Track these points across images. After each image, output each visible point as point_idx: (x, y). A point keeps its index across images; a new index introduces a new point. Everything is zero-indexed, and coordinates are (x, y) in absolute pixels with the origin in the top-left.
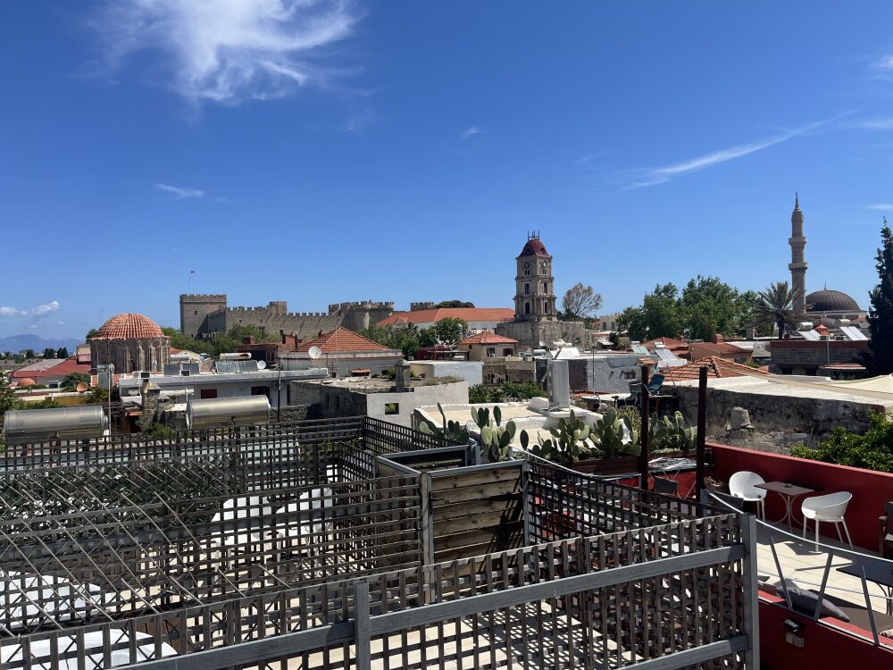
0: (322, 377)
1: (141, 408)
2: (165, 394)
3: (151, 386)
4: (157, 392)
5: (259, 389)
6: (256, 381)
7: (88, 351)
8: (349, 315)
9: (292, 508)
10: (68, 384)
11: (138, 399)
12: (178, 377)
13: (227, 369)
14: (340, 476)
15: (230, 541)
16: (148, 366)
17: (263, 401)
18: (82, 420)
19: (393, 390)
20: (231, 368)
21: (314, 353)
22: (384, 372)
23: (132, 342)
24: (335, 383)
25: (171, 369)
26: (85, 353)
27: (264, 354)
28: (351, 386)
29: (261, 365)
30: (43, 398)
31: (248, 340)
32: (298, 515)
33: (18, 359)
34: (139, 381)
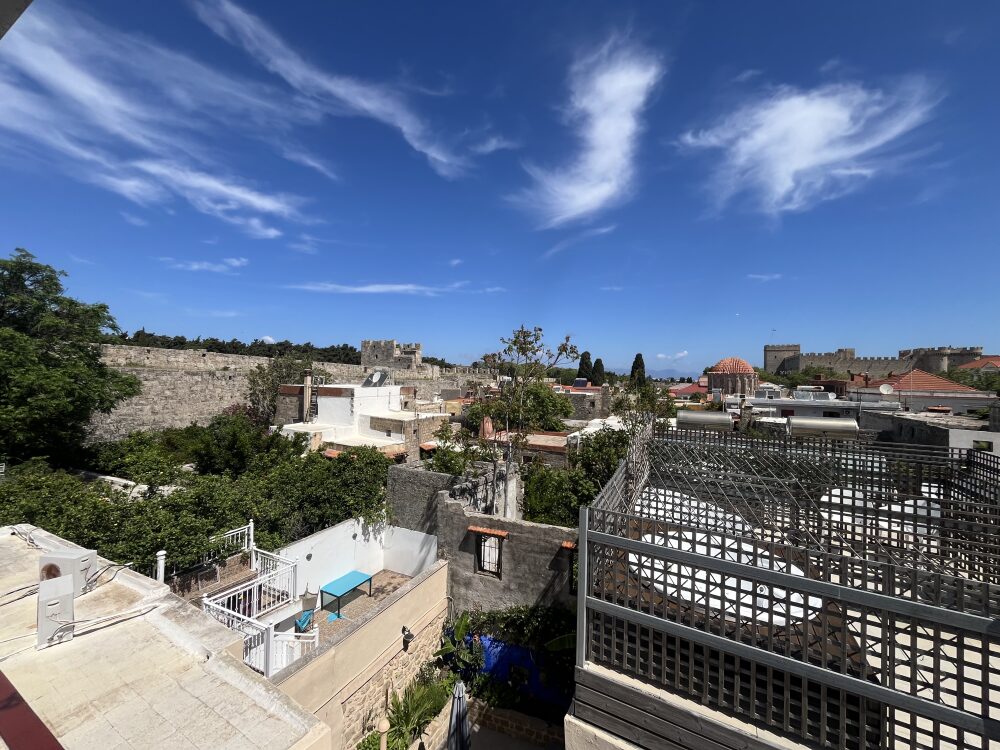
1: (740, 417)
2: (756, 410)
3: (747, 404)
4: (750, 408)
5: (831, 413)
6: (827, 408)
7: (706, 379)
10: (695, 397)
11: (738, 411)
12: (765, 400)
13: (803, 397)
16: (743, 391)
19: (983, 428)
20: (806, 396)
21: (884, 389)
22: (970, 412)
23: (734, 376)
24: (909, 415)
25: (760, 394)
26: (704, 381)
27: (837, 388)
28: (928, 420)
29: (832, 396)
30: (682, 405)
31: (819, 377)
33: (666, 382)
34: (739, 400)
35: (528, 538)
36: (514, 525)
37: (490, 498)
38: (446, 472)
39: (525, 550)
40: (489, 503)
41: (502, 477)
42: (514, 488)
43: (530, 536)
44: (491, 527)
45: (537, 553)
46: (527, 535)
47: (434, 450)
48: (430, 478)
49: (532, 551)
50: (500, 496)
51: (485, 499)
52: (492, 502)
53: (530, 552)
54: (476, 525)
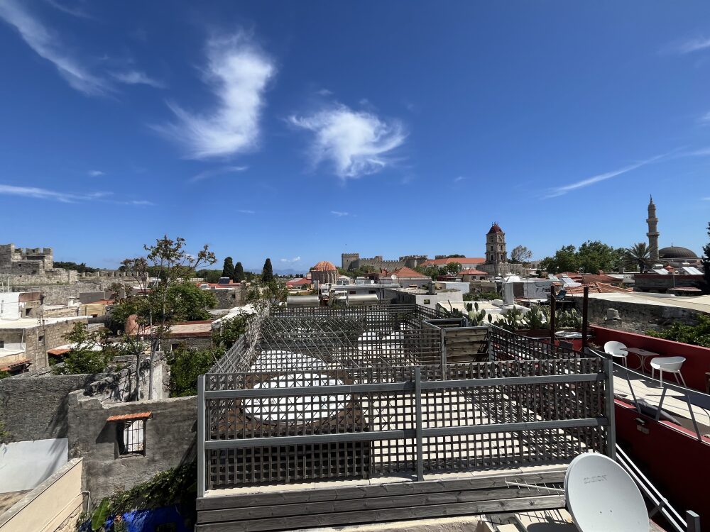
0: (397, 287)
1: (329, 297)
2: (337, 292)
3: (332, 289)
4: (334, 291)
5: (372, 291)
6: (370, 288)
7: (310, 275)
8: (408, 261)
9: (388, 338)
10: (304, 287)
11: (328, 294)
12: (341, 286)
13: (360, 283)
14: (406, 328)
15: (365, 348)
16: (331, 281)
17: (375, 296)
18: (312, 300)
19: (427, 294)
20: (361, 283)
21: (393, 277)
22: (423, 286)
23: (325, 272)
24: (402, 290)
25: (339, 283)
26: (309, 276)
27: (374, 277)
28: (409, 292)
29: (372, 282)
30: (296, 292)
31: (367, 272)
32: (391, 341)
33: (287, 278)
34: (328, 287)
35: (170, 412)
36: (158, 405)
37: (133, 387)
38: (82, 372)
39: (169, 423)
40: (132, 391)
41: (147, 366)
42: (159, 374)
43: (174, 409)
44: (133, 412)
45: (181, 421)
46: (170, 410)
47: (66, 355)
48: (61, 381)
49: (176, 421)
50: (145, 383)
51: (128, 389)
52: (136, 391)
53: (174, 423)
54: (117, 415)
